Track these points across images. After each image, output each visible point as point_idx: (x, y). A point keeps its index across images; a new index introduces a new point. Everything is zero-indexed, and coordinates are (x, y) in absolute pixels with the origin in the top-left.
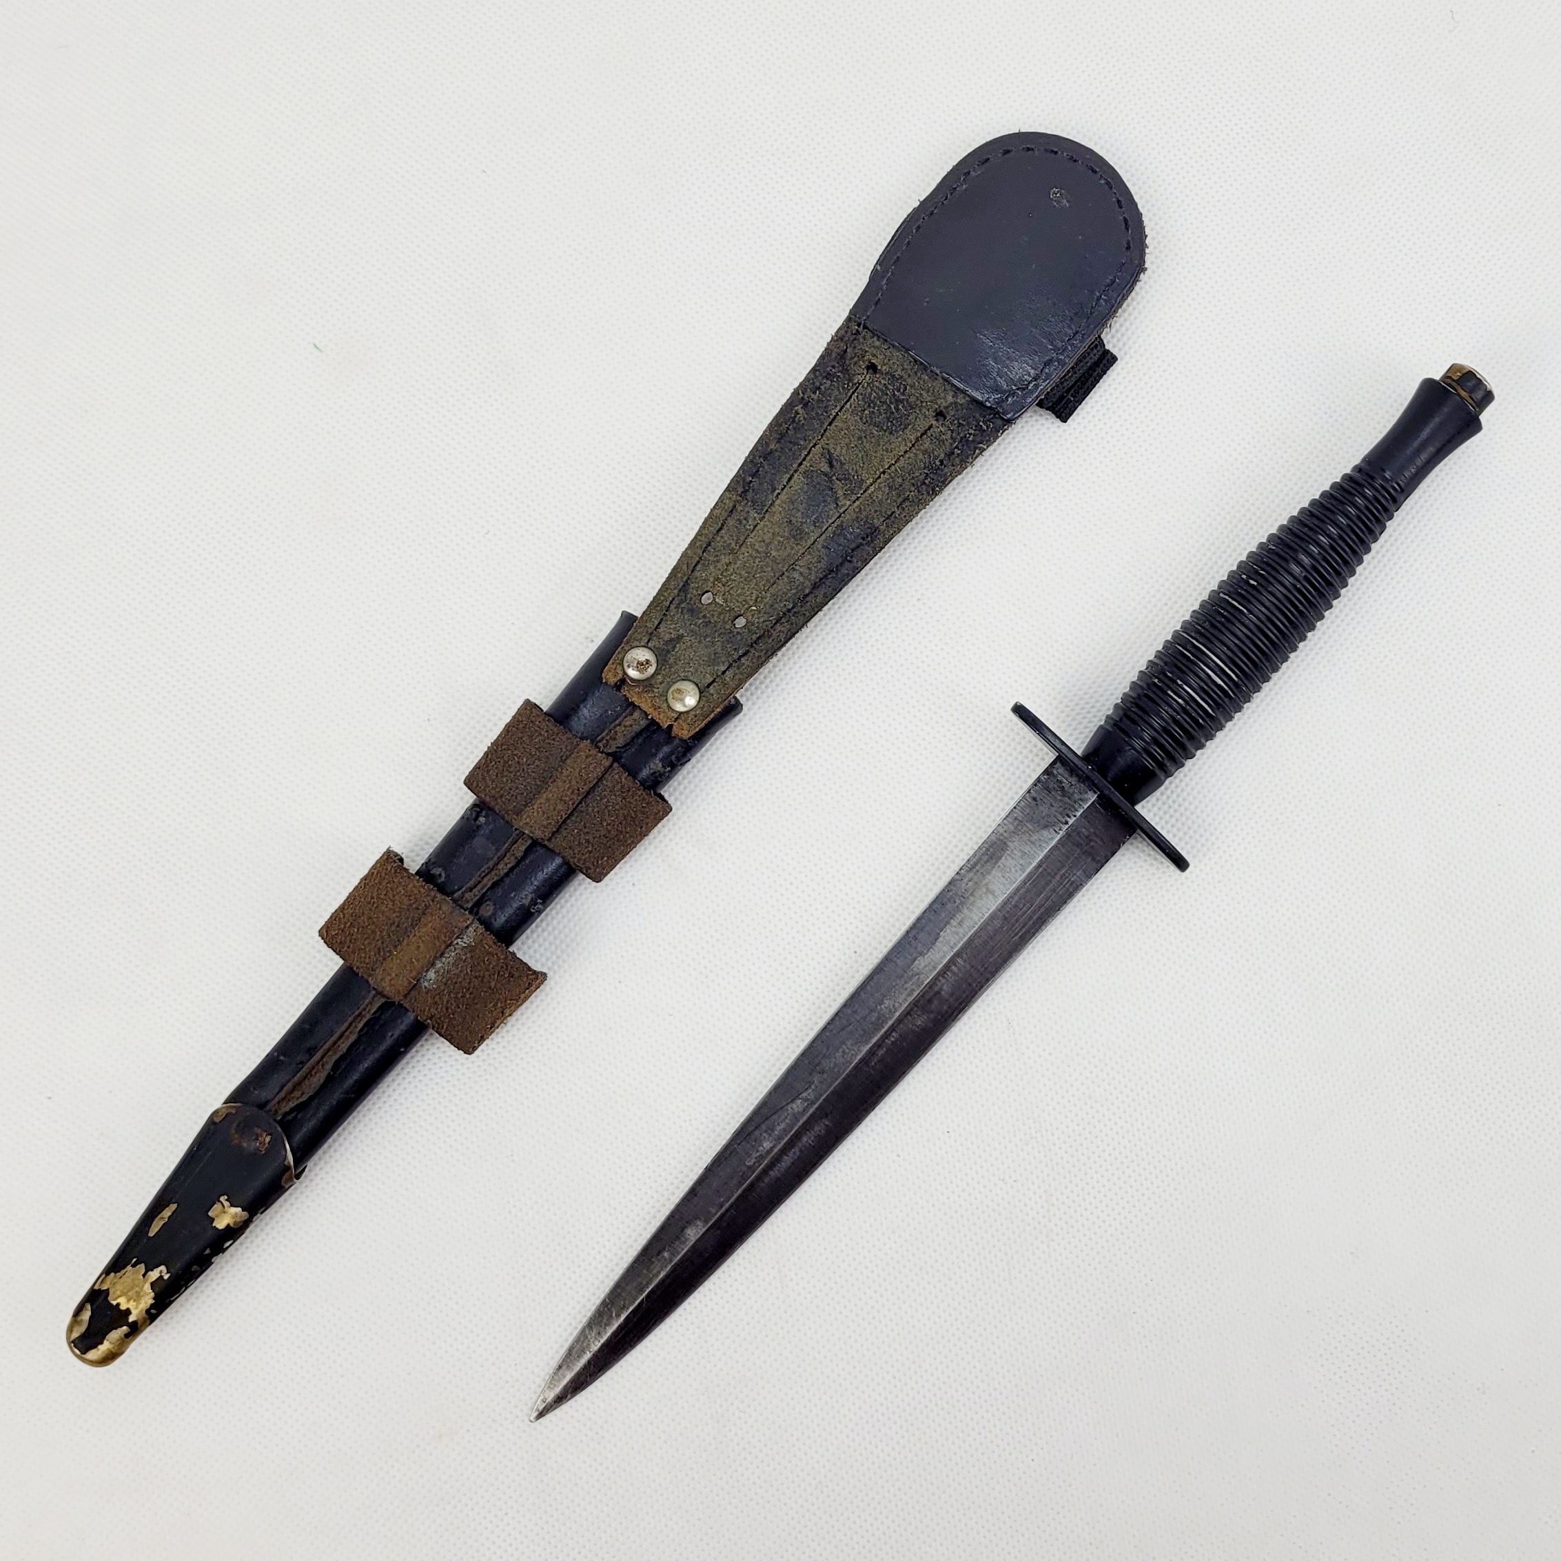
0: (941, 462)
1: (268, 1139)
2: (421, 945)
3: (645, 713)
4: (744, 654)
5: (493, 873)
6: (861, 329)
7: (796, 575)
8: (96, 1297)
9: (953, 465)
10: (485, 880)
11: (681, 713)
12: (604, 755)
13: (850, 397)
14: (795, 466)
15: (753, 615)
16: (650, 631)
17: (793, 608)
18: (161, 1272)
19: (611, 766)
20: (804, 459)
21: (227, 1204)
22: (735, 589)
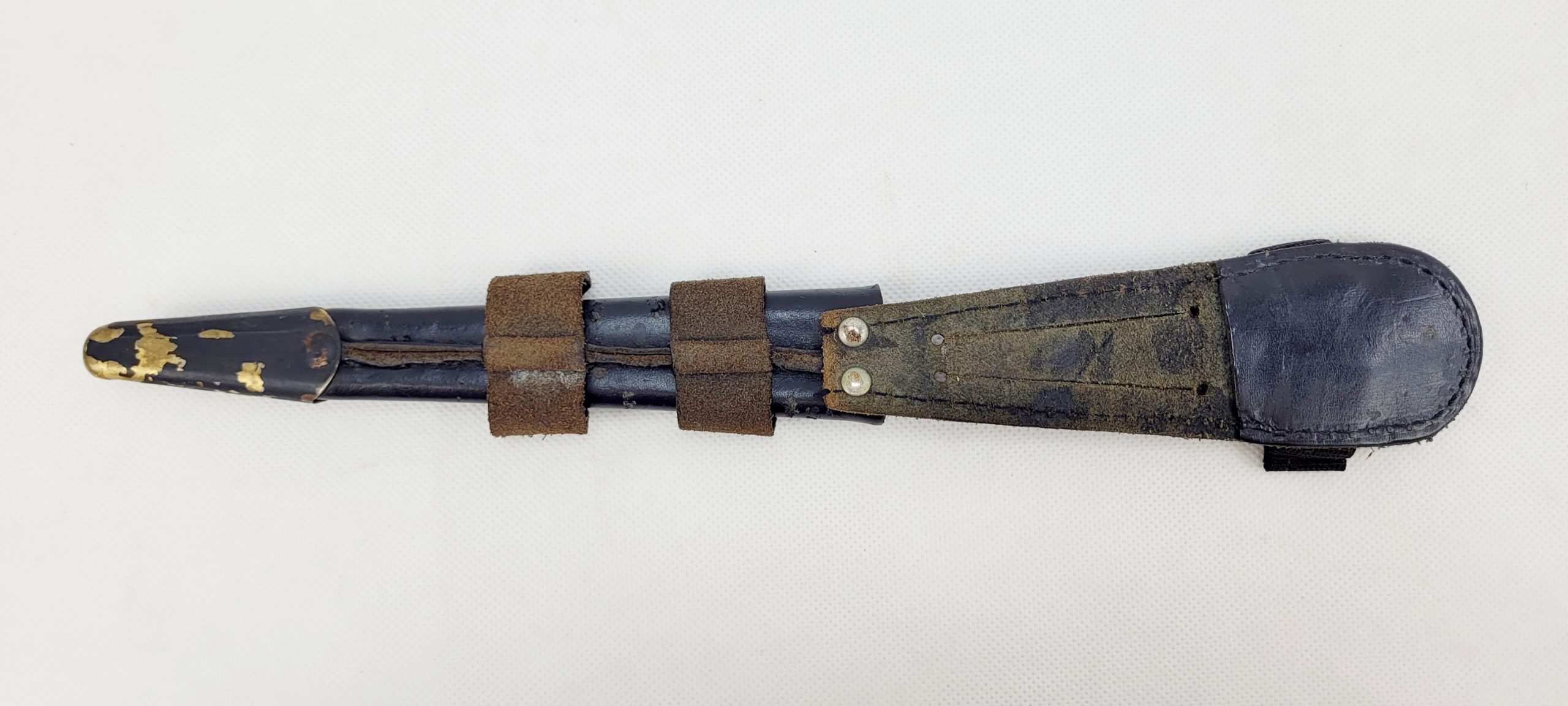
0: (1172, 417)
1: (324, 363)
2: (538, 353)
3: (823, 366)
4: (921, 400)
5: (627, 357)
6: (1214, 279)
7: (1006, 388)
8: (131, 331)
9: (1176, 427)
10: (618, 356)
11: (843, 391)
12: (769, 362)
13: (1161, 316)
14: (1082, 321)
15: (953, 382)
16: (881, 320)
17: (982, 405)
18: (180, 363)
19: (767, 372)
20: (1092, 323)
21: (259, 371)
22: (961, 354)
